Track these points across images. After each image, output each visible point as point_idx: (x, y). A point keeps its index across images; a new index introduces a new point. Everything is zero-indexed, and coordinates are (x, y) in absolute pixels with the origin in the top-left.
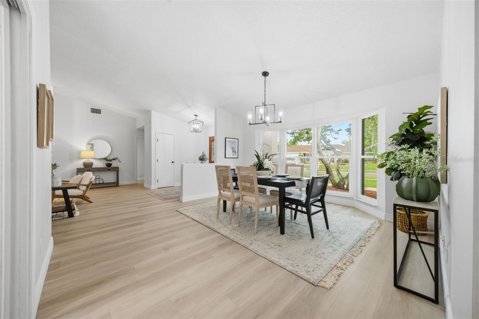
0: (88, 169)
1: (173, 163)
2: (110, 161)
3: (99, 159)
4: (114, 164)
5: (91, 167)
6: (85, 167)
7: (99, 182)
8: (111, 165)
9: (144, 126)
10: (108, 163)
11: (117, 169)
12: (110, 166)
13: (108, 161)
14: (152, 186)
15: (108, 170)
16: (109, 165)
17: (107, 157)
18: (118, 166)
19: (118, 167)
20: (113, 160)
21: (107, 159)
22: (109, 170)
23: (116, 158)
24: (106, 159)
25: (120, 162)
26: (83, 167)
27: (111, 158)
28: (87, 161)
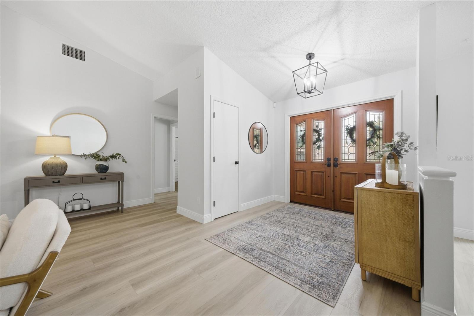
0: (56, 178)
1: (237, 164)
2: (106, 160)
3: (81, 156)
4: (114, 166)
5: (63, 175)
6: (47, 174)
7: (82, 206)
8: (106, 168)
9: (176, 91)
10: (100, 165)
11: (119, 178)
12: (104, 171)
13: (101, 160)
14: (205, 216)
15: (101, 179)
16: (102, 169)
17: (98, 152)
18: (123, 172)
19: (123, 174)
20: (110, 159)
21: (99, 156)
22: (103, 180)
23: (117, 154)
24: (96, 156)
25: (126, 162)
26: (42, 174)
27: (107, 153)
28: (52, 161)
